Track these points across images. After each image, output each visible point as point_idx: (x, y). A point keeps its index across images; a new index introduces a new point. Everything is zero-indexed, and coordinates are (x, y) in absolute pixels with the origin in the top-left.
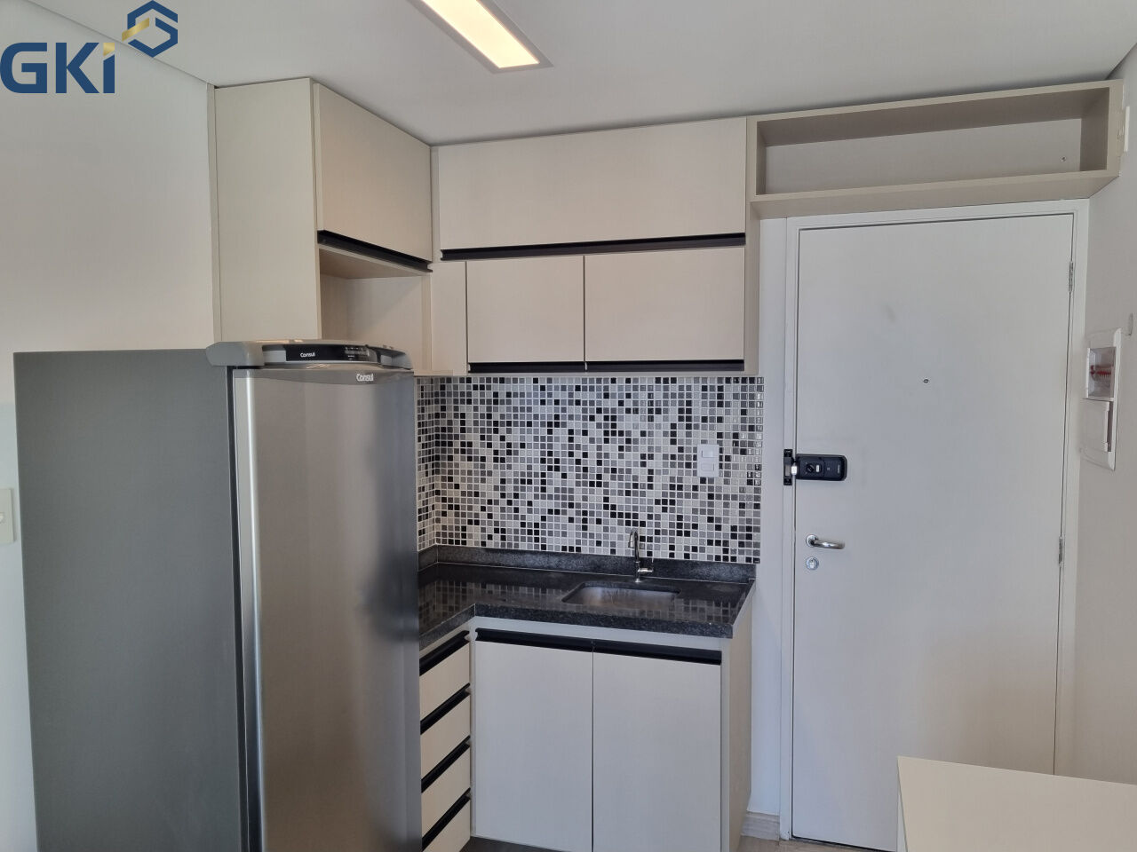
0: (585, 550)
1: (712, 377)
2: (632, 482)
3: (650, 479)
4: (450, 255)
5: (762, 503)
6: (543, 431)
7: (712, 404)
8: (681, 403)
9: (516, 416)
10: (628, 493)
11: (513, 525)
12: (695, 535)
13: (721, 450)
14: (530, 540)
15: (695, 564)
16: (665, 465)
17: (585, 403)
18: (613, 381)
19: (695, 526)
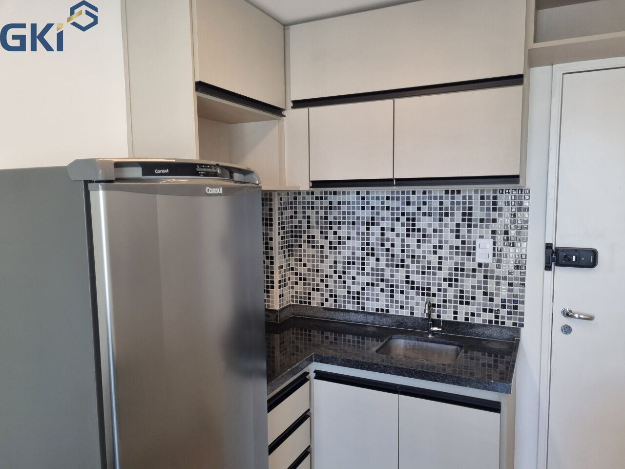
0: (392, 312)
1: (488, 189)
2: (426, 265)
3: (440, 263)
4: (298, 104)
5: (526, 283)
6: (363, 228)
7: (488, 209)
8: (464, 209)
9: (344, 218)
10: (423, 273)
11: (342, 292)
12: (473, 304)
13: (494, 243)
14: (354, 303)
15: (473, 326)
16: (451, 253)
17: (393, 209)
18: (414, 193)
19: (473, 298)
